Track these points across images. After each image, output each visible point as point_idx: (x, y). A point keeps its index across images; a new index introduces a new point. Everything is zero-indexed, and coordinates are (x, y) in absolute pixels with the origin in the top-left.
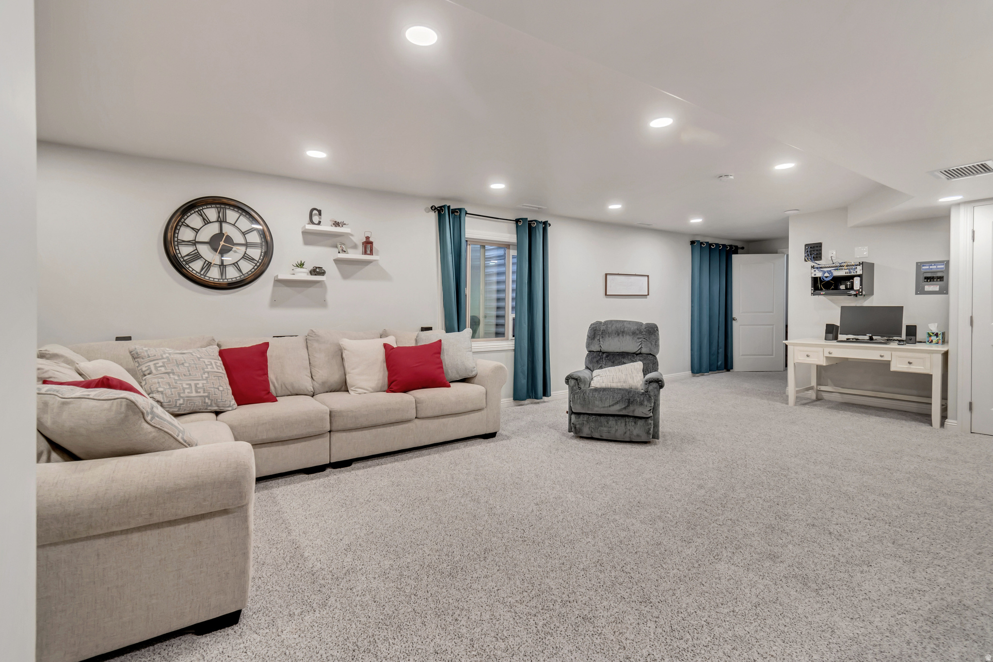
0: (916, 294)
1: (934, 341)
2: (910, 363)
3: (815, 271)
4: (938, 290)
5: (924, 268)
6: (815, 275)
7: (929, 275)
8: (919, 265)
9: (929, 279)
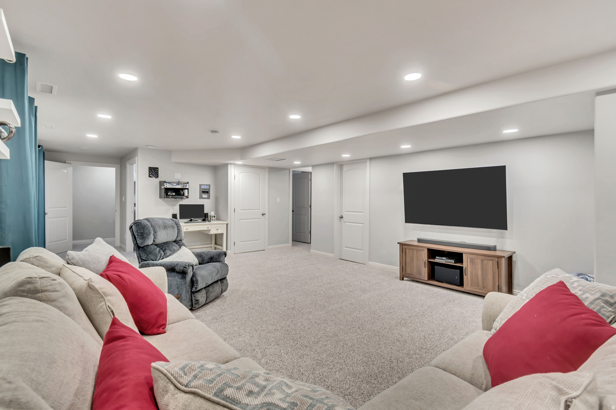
0: (200, 199)
1: (214, 219)
2: (217, 230)
3: (166, 184)
4: (207, 197)
5: (202, 187)
6: (166, 186)
7: (204, 190)
8: (200, 185)
9: (204, 192)
